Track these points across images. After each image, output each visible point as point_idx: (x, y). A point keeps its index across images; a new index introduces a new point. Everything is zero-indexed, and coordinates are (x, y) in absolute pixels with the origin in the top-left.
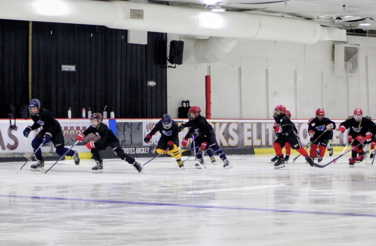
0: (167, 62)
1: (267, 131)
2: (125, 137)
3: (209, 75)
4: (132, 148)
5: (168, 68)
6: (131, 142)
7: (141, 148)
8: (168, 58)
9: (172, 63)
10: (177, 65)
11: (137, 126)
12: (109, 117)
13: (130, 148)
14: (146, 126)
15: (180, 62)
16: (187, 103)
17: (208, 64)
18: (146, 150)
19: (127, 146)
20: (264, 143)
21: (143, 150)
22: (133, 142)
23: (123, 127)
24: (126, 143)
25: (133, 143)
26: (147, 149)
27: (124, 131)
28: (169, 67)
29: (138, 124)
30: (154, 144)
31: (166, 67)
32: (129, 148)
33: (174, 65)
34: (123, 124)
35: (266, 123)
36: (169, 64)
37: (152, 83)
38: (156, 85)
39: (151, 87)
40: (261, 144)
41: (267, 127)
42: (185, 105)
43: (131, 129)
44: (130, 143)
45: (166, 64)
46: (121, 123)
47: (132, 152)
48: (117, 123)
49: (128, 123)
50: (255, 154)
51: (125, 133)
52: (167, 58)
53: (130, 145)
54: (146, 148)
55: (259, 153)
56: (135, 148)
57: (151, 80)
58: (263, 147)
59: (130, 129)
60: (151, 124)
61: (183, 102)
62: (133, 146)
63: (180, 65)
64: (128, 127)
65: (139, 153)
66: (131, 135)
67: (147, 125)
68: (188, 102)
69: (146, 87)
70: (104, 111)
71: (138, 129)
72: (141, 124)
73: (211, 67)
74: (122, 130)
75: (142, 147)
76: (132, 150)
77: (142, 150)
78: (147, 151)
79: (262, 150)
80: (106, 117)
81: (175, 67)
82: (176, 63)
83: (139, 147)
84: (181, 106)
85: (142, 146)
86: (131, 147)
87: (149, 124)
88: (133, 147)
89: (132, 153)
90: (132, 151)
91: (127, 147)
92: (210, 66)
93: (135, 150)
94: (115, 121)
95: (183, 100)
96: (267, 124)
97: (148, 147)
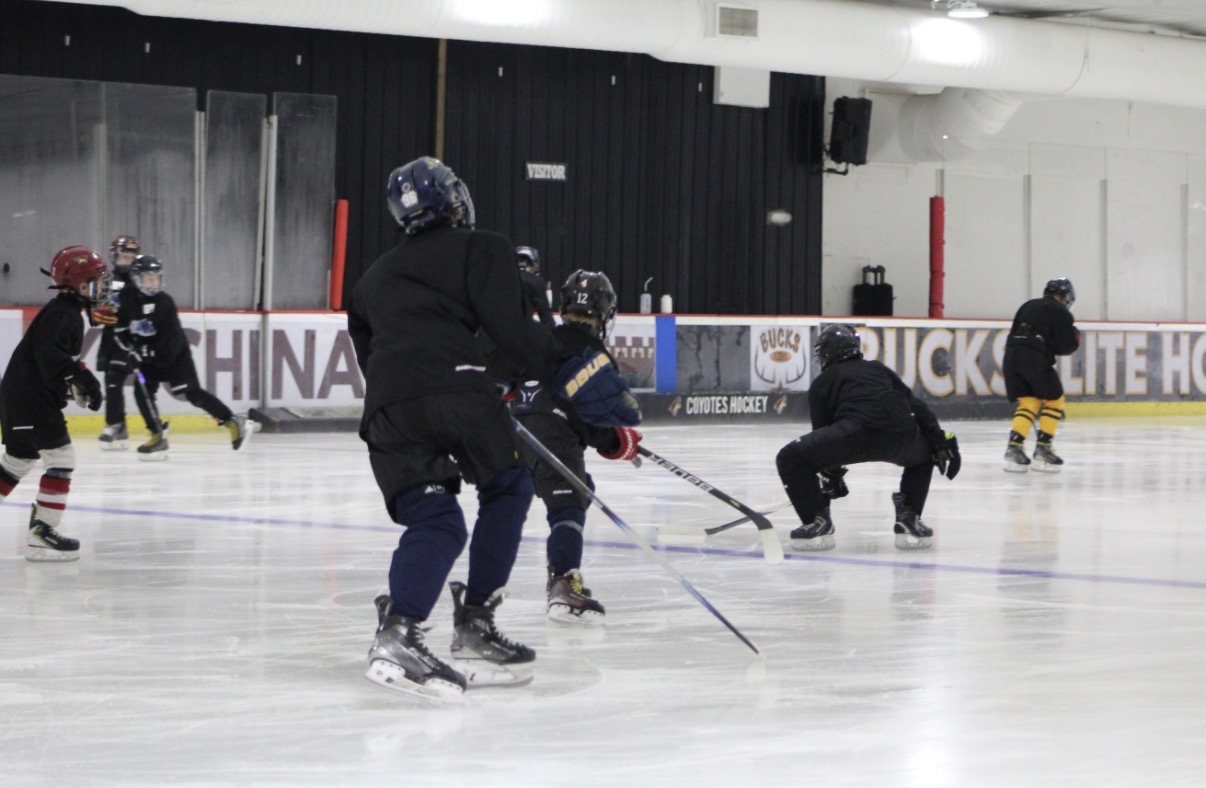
0: (825, 157)
1: (1101, 353)
2: (701, 367)
3: (939, 195)
4: (719, 398)
5: (825, 175)
6: (718, 379)
7: (746, 398)
8: (828, 147)
9: (837, 159)
10: (851, 166)
11: (734, 337)
12: (656, 309)
13: (713, 398)
14: (761, 337)
15: (860, 160)
16: (879, 275)
17: (938, 165)
18: (758, 404)
19: (707, 393)
20: (1091, 388)
21: (751, 405)
22: (722, 379)
23: (695, 339)
24: (703, 383)
25: (723, 383)
26: (760, 401)
27: (699, 348)
28: (831, 171)
29: (738, 330)
30: (780, 388)
31: (819, 173)
32: (710, 396)
33: (842, 167)
34: (695, 330)
35: (1097, 333)
36: (829, 163)
37: (780, 217)
38: (792, 224)
39: (778, 228)
40: (1084, 389)
41: (1102, 344)
42: (871, 279)
43: (719, 344)
44: (715, 384)
45: (820, 162)
46: (689, 328)
47: (720, 408)
48: (679, 326)
49: (710, 326)
50: (1067, 418)
51: (702, 354)
52: (824, 146)
53: (715, 388)
54: (758, 398)
55: (1076, 416)
56: (729, 397)
57: (779, 207)
58: (1088, 401)
59: (715, 343)
60: (774, 330)
61: (867, 270)
62: (721, 392)
63: (861, 168)
64: (710, 338)
65: (739, 411)
66: (717, 362)
67: (763, 334)
68: (880, 270)
69: (765, 226)
70: (644, 292)
71: (738, 343)
72: (745, 329)
73: (947, 173)
74: (694, 346)
75: (749, 396)
76: (720, 401)
77: (747, 404)
78: (761, 407)
79: (1085, 406)
80: (649, 310)
81: (845, 173)
82: (848, 161)
83: (738, 395)
84: (860, 282)
85: (748, 392)
86: (717, 395)
87: (769, 332)
88: (722, 395)
89: (718, 411)
90: (718, 405)
91: (705, 395)
92: (942, 172)
93: (728, 403)
94: (674, 321)
95: (865, 265)
96: (1101, 336)
97: (764, 394)
